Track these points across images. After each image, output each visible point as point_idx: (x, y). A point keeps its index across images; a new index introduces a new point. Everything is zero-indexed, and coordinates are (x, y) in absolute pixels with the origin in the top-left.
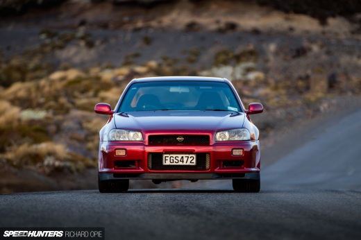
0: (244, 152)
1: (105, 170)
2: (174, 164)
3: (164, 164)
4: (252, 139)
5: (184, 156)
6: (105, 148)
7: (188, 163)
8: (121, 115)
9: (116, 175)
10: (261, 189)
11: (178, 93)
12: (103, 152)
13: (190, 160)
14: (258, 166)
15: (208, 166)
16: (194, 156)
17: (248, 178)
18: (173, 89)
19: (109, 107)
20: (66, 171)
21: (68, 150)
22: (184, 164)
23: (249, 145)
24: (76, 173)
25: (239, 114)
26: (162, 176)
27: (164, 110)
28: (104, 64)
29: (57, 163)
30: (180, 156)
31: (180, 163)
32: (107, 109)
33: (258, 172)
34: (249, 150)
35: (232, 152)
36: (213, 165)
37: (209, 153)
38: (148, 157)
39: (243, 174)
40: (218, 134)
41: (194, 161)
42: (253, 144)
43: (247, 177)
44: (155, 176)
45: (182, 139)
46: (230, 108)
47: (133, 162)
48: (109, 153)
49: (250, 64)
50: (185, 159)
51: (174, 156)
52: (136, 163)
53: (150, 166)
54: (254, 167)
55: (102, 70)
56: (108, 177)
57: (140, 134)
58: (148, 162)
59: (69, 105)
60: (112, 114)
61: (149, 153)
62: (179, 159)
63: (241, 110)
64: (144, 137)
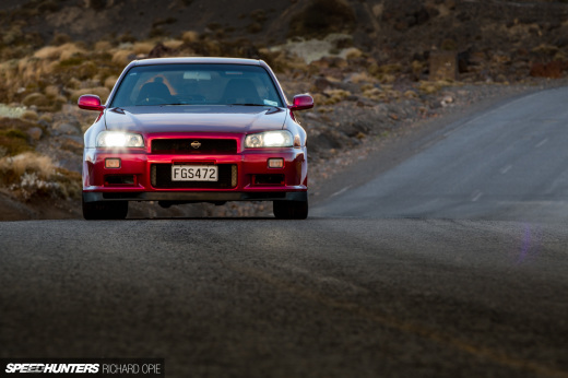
0: (285, 163)
1: (92, 188)
2: (188, 179)
3: (173, 179)
4: (296, 145)
5: (201, 168)
6: (92, 158)
7: (207, 179)
8: (114, 111)
9: (106, 194)
10: (309, 215)
11: (195, 80)
12: (89, 163)
13: (209, 173)
14: (305, 183)
15: (234, 182)
16: (215, 168)
17: (290, 199)
18: (188, 75)
19: (98, 101)
20: (54, 195)
21: (57, 165)
22: (202, 179)
23: (292, 154)
24: (69, 199)
25: (279, 110)
26: (170, 196)
27: (175, 104)
28: (120, 36)
29: (40, 184)
30: (195, 168)
31: (196, 179)
32: (95, 103)
33: (304, 191)
34: (291, 160)
35: (267, 163)
36: (241, 181)
37: (235, 164)
38: (151, 170)
39: (283, 194)
40: (249, 138)
41: (215, 175)
42: (298, 152)
43: (290, 197)
44: (160, 196)
45: (199, 144)
46: (267, 102)
47: (130, 177)
48: (97, 164)
49: (344, 36)
50: (203, 173)
51: (188, 168)
52: (135, 179)
53: (154, 182)
54: (299, 184)
55: (116, 44)
56: (96, 198)
57: (139, 138)
58: (151, 177)
59: (63, 98)
60: (102, 109)
61: (153, 164)
62: (194, 172)
63: (282, 104)
64: (145, 142)
